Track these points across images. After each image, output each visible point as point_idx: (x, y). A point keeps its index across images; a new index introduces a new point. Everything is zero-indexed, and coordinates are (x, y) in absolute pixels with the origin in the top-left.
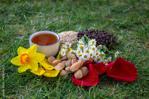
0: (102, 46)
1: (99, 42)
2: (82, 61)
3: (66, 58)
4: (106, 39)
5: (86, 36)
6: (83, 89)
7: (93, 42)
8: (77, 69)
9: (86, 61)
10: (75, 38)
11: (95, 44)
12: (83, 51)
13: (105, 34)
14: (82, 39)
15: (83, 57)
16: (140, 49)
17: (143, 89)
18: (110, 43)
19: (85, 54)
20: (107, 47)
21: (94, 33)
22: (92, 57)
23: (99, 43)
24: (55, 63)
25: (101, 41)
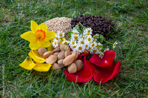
0: (98, 36)
1: (95, 30)
2: (76, 53)
3: (59, 49)
4: (104, 27)
5: (80, 23)
6: (77, 85)
7: (89, 31)
8: (71, 62)
9: (81, 54)
10: (68, 26)
11: (91, 33)
12: (78, 42)
13: (102, 21)
14: (76, 27)
15: (77, 48)
16: (141, 38)
17: (144, 85)
18: (108, 32)
19: (79, 45)
20: (105, 36)
21: (89, 20)
22: (88, 48)
23: (95, 32)
24: (46, 55)
25: (98, 30)
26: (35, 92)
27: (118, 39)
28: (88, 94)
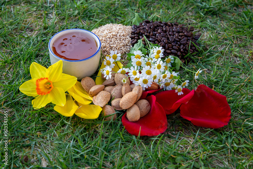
0: (173, 58)
1: (168, 49)
2: (140, 90)
3: (113, 82)
4: (181, 44)
5: (145, 37)
7: (159, 52)
8: (131, 105)
9: (147, 90)
10: (127, 42)
11: (161, 55)
12: (142, 71)
13: (179, 32)
14: (139, 43)
15: (140, 81)
16: (238, 59)
17: (239, 141)
18: (187, 51)
19: (144, 76)
20: (182, 58)
21: (159, 31)
22: (156, 81)
23: (168, 51)
24: (94, 92)
25: (172, 48)
26: (78, 153)
27: (203, 63)
28: (157, 155)
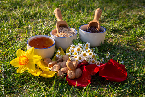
3: (62, 60)
6: (77, 89)
17: (133, 89)
24: (51, 65)
